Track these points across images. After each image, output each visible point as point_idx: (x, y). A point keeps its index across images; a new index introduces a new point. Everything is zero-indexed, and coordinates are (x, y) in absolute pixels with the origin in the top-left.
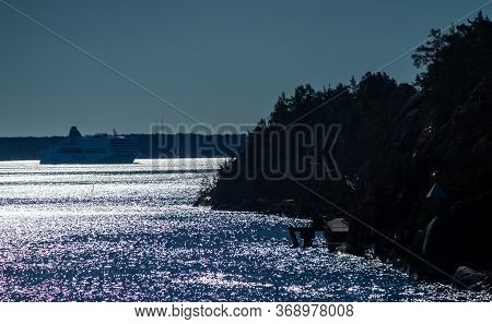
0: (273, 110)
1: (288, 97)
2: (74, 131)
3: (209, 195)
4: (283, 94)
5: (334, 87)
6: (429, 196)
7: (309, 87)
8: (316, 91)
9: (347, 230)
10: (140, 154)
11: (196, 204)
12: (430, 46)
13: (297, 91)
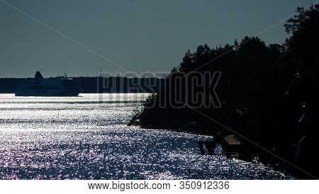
0: (182, 61)
1: (192, 52)
2: (38, 74)
3: (138, 118)
4: (189, 51)
5: (223, 47)
6: (300, 120)
7: (206, 46)
8: (211, 49)
9: (239, 143)
10: (83, 90)
11: (129, 125)
12: (296, 19)
13: (198, 49)
